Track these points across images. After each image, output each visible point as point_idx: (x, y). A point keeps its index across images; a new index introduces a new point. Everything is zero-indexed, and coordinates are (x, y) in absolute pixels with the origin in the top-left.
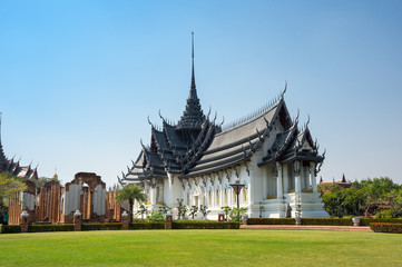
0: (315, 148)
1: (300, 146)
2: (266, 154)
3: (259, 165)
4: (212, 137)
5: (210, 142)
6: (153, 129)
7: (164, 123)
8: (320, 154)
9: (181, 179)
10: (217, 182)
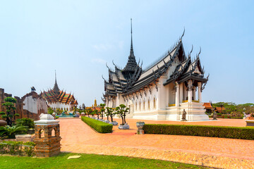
0: (202, 73)
1: (193, 70)
2: (169, 78)
3: (164, 85)
4: (140, 75)
5: (139, 77)
6: (109, 70)
7: (116, 67)
8: (205, 77)
9: (123, 96)
10: (144, 95)
